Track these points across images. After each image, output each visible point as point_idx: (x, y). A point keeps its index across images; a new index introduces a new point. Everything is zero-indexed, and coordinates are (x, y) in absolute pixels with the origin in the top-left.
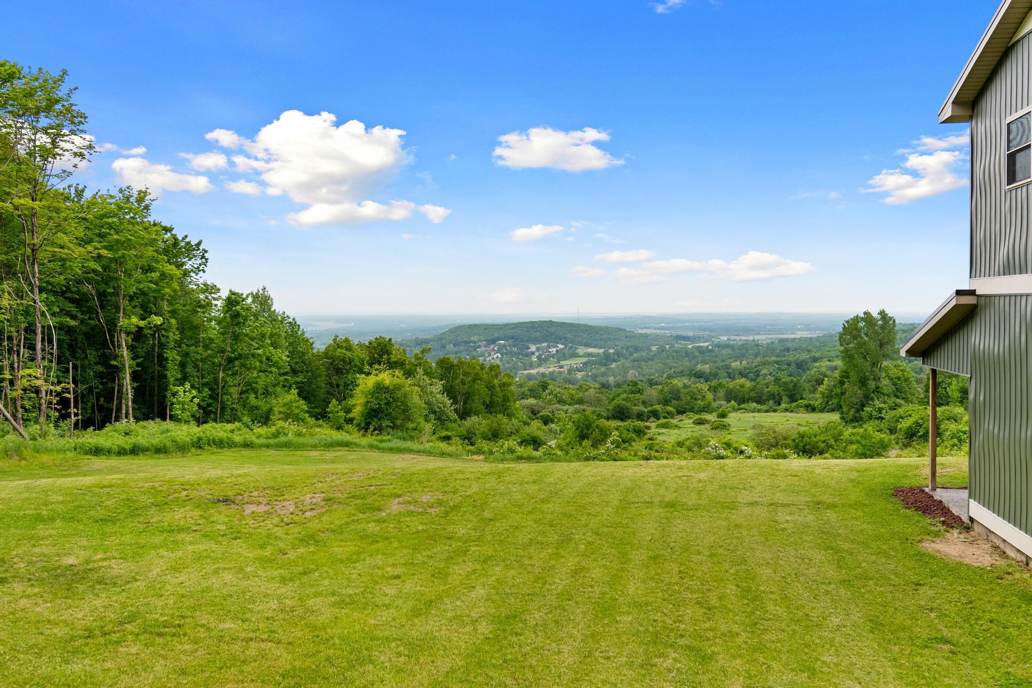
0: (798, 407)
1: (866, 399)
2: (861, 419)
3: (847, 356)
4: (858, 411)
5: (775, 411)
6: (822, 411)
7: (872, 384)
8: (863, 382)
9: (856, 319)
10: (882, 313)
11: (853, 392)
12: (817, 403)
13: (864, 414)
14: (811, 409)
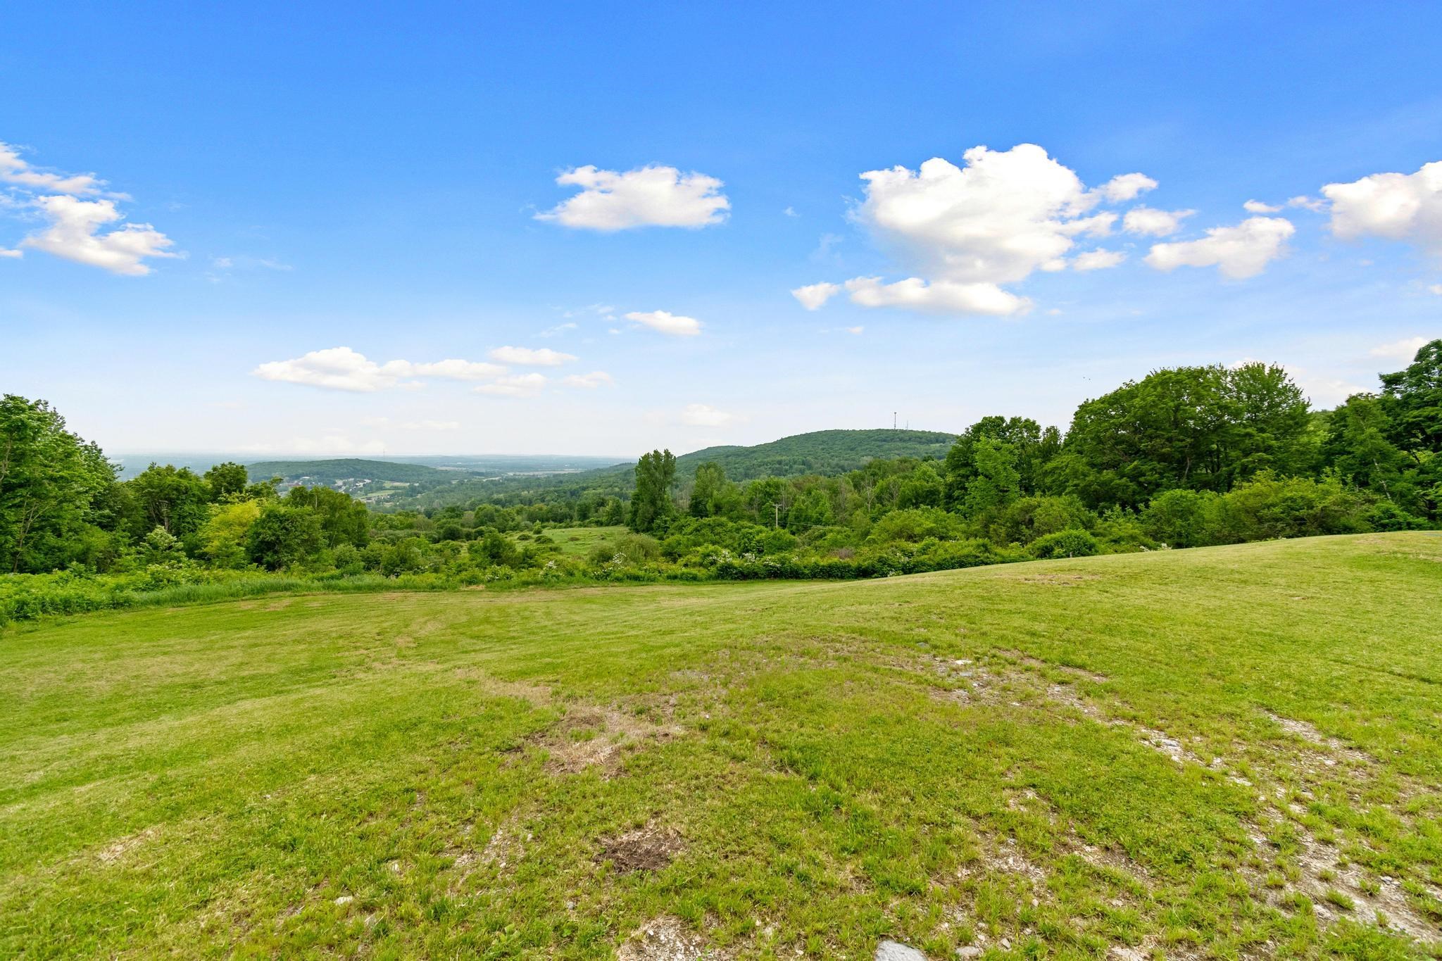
0: (590, 522)
1: (657, 514)
2: (652, 529)
3: (642, 484)
4: (649, 523)
5: (571, 527)
6: (607, 525)
7: (659, 503)
8: (653, 502)
9: (647, 457)
10: (667, 452)
11: (644, 508)
12: (604, 519)
13: (654, 525)
14: (599, 524)
